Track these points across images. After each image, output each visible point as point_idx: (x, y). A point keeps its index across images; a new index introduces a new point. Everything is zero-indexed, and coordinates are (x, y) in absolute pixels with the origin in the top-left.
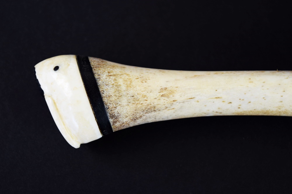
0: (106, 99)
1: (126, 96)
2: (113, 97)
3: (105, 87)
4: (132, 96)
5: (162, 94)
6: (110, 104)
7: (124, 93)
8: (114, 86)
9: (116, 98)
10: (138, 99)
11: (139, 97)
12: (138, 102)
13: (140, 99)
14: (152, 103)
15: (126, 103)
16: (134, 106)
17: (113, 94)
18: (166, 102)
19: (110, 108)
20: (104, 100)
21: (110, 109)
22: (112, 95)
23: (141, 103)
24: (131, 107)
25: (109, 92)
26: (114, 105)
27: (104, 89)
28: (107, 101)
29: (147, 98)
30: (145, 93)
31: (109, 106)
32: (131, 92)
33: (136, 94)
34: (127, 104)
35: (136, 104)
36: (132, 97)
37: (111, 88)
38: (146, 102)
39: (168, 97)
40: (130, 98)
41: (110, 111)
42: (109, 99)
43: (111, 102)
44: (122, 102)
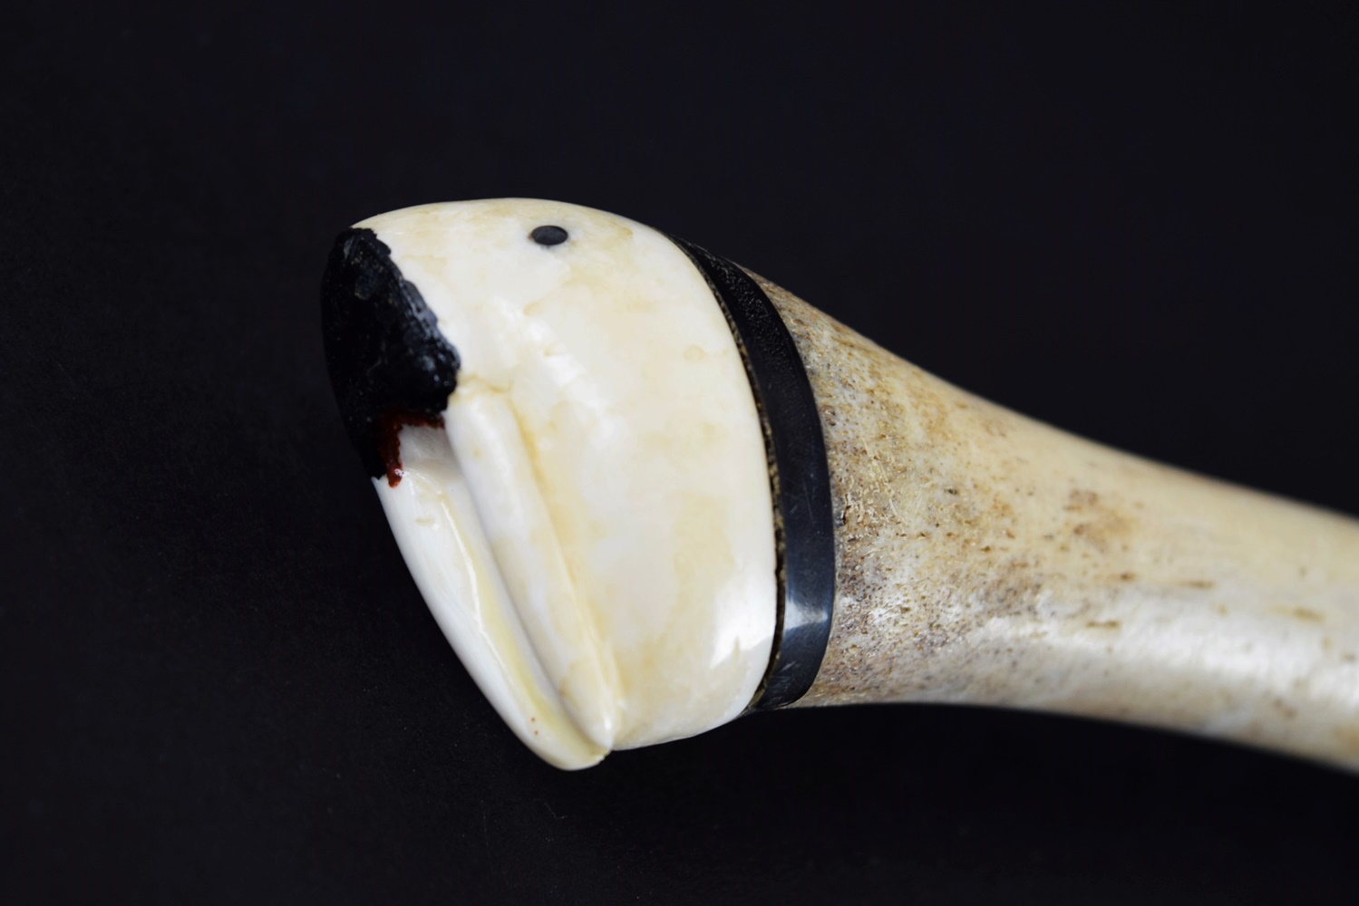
0: (842, 464)
1: (927, 480)
2: (870, 461)
3: (837, 391)
4: (951, 491)
5: (1077, 519)
6: (856, 497)
7: (919, 460)
8: (877, 405)
9: (884, 475)
10: (977, 514)
11: (982, 505)
12: (975, 532)
13: (986, 520)
14: (1031, 561)
15: (919, 519)
16: (953, 548)
17: (873, 445)
18: (1092, 572)
19: (852, 524)
20: (832, 463)
21: (849, 530)
22: (867, 448)
23: (986, 542)
24: (940, 549)
25: (855, 427)
26: (871, 512)
27: (837, 403)
28: (845, 475)
29: (1014, 521)
30: (1004, 489)
31: (848, 507)
32: (947, 464)
33: (969, 484)
34: (924, 528)
35: (961, 540)
36: (949, 495)
37: (864, 410)
38: (1005, 542)
39: (1103, 547)
40: (939, 494)
41: (850, 541)
42: (855, 468)
43: (859, 489)
44: (903, 508)
